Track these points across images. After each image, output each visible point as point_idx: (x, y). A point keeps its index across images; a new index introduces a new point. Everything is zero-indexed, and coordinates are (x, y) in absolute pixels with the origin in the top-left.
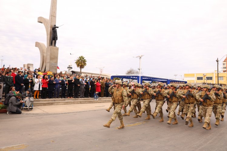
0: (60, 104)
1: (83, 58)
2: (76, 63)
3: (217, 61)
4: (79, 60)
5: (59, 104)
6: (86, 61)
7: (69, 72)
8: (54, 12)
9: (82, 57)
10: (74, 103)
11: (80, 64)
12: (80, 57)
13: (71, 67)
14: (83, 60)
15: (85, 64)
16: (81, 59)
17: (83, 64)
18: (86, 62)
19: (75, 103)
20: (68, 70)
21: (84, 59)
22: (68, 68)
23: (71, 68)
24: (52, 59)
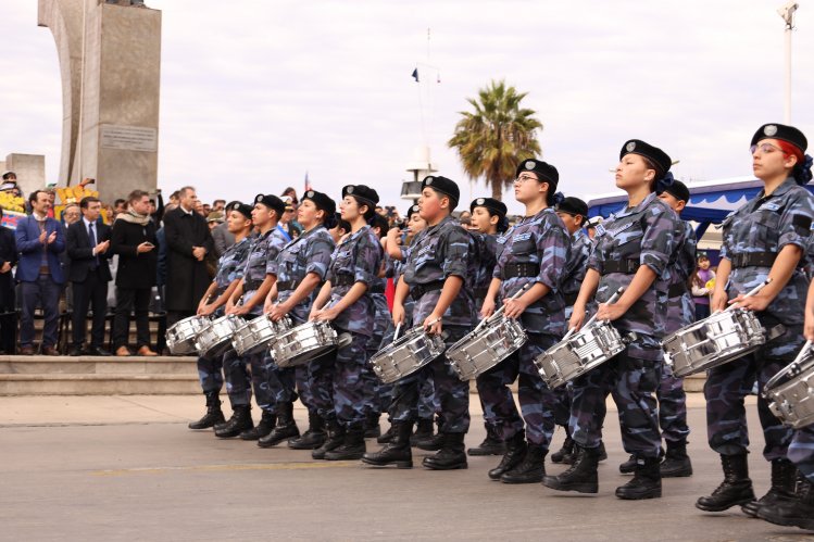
0: (46, 387)
1: (512, 102)
2: (453, 143)
4: (478, 119)
5: (35, 387)
6: (535, 124)
9: (500, 91)
10: (157, 387)
11: (490, 155)
12: (484, 96)
14: (512, 114)
16: (490, 107)
17: (509, 149)
19: (167, 388)
21: (522, 106)
22: (408, 188)
24: (111, 98)
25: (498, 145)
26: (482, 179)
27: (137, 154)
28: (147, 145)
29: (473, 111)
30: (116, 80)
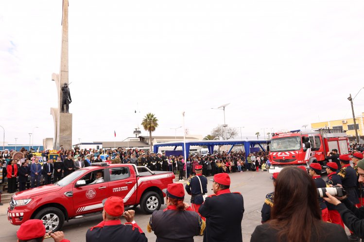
1: (152, 116)
2: (142, 124)
3: (350, 99)
4: (146, 120)
6: (157, 120)
7: (136, 139)
8: (65, 66)
9: (150, 114)
11: (149, 126)
12: (147, 115)
13: (139, 130)
14: (152, 118)
15: (156, 125)
16: (148, 117)
17: (152, 125)
18: (157, 122)
20: (135, 136)
21: (154, 117)
22: (135, 132)
23: (139, 132)
24: (62, 131)
25: (150, 124)
26: (147, 130)
27: (68, 141)
28: (69, 139)
29: (145, 118)
30: (63, 127)
